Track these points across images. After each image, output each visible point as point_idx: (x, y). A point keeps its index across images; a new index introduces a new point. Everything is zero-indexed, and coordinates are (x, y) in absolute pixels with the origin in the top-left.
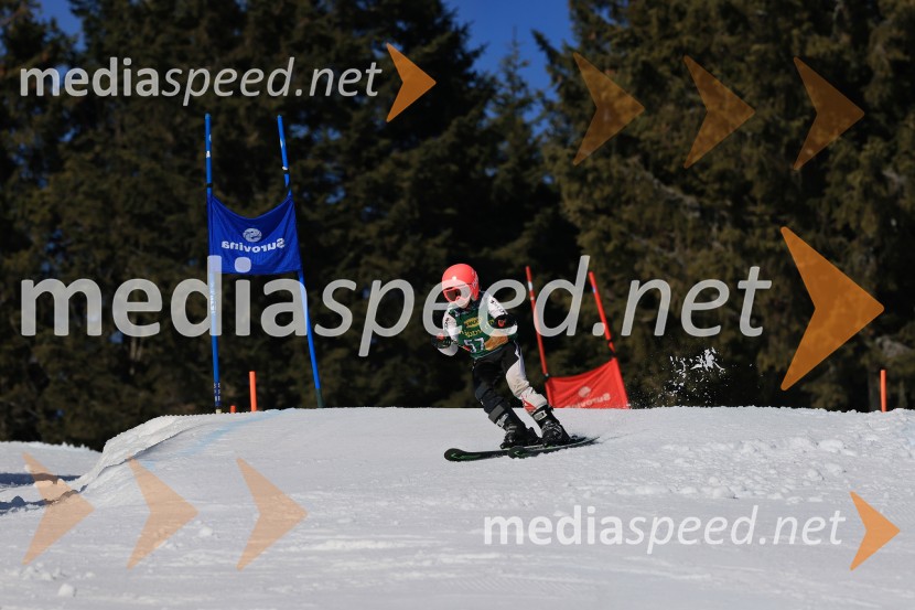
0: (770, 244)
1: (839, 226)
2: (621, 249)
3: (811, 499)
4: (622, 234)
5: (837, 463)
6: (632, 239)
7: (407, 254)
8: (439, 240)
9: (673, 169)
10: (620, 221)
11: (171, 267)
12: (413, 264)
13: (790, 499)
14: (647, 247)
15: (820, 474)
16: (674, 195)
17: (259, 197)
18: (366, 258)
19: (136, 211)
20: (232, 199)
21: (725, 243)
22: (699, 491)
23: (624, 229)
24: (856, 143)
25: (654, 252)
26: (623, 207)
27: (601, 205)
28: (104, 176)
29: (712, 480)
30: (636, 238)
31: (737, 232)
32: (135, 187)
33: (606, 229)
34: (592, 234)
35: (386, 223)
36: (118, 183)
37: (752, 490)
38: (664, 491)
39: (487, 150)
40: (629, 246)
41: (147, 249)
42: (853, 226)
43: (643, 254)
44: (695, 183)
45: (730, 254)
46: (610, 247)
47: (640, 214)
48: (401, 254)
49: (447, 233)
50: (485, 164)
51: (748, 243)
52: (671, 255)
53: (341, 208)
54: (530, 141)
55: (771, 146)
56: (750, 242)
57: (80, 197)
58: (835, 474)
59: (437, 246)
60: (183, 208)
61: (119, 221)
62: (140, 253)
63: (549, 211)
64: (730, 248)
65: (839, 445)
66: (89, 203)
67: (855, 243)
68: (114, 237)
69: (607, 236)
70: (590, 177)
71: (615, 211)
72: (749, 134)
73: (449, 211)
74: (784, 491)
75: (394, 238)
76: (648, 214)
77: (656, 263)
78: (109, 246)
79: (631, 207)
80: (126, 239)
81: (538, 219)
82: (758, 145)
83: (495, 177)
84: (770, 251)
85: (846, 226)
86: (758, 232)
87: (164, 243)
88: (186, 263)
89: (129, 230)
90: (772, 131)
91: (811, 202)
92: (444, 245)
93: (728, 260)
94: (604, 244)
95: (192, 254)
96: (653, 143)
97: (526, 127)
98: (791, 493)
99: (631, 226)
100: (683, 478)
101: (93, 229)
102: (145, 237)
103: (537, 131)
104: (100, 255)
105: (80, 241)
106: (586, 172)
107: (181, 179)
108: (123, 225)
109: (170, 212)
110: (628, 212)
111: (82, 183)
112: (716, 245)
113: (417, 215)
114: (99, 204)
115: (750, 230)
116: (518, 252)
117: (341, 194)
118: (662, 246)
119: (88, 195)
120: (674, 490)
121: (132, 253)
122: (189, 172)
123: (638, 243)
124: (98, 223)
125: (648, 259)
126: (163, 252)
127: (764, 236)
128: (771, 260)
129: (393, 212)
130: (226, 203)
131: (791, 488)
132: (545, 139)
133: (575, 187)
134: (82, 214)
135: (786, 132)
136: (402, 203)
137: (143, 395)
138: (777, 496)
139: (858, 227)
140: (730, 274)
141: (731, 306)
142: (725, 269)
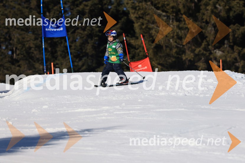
1: (204, 20)
2: (147, 27)
3: (207, 95)
4: (147, 23)
5: (212, 85)
7: (88, 30)
9: (160, 5)
10: (146, 20)
11: (24, 34)
12: (90, 32)
13: (201, 95)
14: (153, 27)
15: (208, 88)
16: (160, 13)
18: (77, 31)
22: (176, 93)
25: (155, 28)
26: (147, 16)
27: (141, 16)
28: (6, 10)
29: (179, 91)
30: (150, 24)
31: (178, 23)
32: (14, 12)
33: (142, 22)
34: (139, 24)
35: (82, 21)
36: (10, 12)
37: (191, 93)
38: (167, 94)
39: (108, 1)
40: (149, 27)
41: (18, 29)
42: (208, 20)
43: (152, 29)
44: (165, 9)
46: (144, 27)
47: (151, 18)
48: (86, 30)
50: (108, 5)
51: (181, 26)
53: (70, 17)
58: (212, 88)
62: (16, 30)
63: (126, 17)
64: (175, 27)
65: (212, 80)
67: (209, 25)
69: (143, 24)
71: (144, 17)
74: (199, 93)
76: (153, 18)
77: (156, 31)
79: (149, 16)
81: (123, 20)
83: (111, 8)
85: (206, 20)
86: (183, 23)
87: (23, 27)
88: (28, 33)
91: (197, 14)
93: (175, 30)
94: (142, 26)
95: (30, 30)
98: (201, 94)
99: (148, 21)
100: (172, 90)
104: (6, 31)
106: (136, 7)
107: (27, 10)
110: (148, 18)
112: (172, 26)
115: (181, 22)
116: (117, 28)
117: (70, 14)
118: (157, 26)
120: (170, 94)
121: (14, 30)
123: (151, 26)
125: (154, 30)
126: (23, 30)
127: (185, 24)
131: (201, 92)
133: (133, 11)
137: (18, 68)
138: (197, 95)
139: (210, 21)
140: (175, 34)
141: (176, 42)
142: (174, 32)
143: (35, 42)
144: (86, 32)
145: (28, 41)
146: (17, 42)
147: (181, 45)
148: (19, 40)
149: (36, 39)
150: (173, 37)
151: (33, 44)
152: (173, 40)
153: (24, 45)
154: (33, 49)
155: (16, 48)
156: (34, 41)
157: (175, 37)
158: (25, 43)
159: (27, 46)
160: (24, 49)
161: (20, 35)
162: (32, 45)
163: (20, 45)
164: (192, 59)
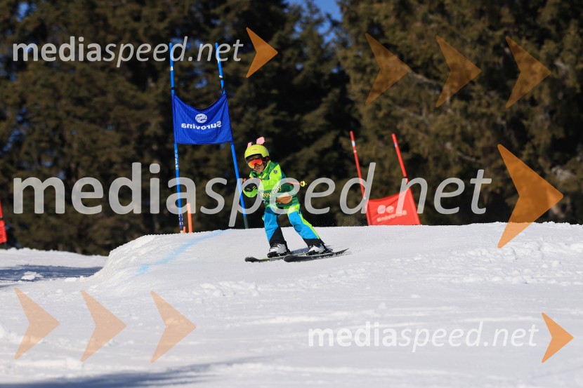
0: (484, 110)
1: (527, 98)
2: (388, 115)
4: (389, 105)
6: (395, 109)
7: (248, 120)
8: (268, 110)
9: (419, 63)
10: (388, 97)
11: (97, 130)
12: (252, 126)
14: (405, 114)
16: (421, 80)
17: (152, 85)
19: (74, 96)
20: (135, 87)
21: (454, 110)
23: (389, 102)
24: (537, 45)
25: (409, 116)
26: (389, 88)
28: (53, 74)
30: (398, 108)
31: (463, 103)
32: (73, 80)
33: (378, 102)
34: (369, 106)
35: (234, 100)
36: (62, 79)
39: (296, 52)
40: (393, 113)
41: (81, 119)
42: (536, 97)
43: (402, 118)
44: (434, 72)
45: (458, 116)
46: (381, 114)
47: (400, 93)
48: (244, 120)
49: (273, 106)
50: (296, 61)
52: (421, 118)
53: (204, 91)
54: (323, 46)
55: (483, 48)
56: (471, 109)
57: (38, 87)
59: (266, 114)
60: (104, 93)
61: (63, 102)
62: (77, 122)
63: (337, 91)
64: (458, 113)
66: (44, 91)
67: (538, 109)
68: (61, 113)
69: (378, 107)
70: (368, 70)
71: (384, 91)
72: (469, 40)
73: (274, 92)
75: (240, 109)
76: (405, 93)
77: (410, 123)
78: (57, 118)
79: (394, 88)
80: (68, 113)
81: (331, 96)
82: (475, 47)
83: (302, 69)
84: (483, 115)
85: (532, 98)
86: (476, 102)
87: (92, 115)
88: (106, 127)
89: (70, 107)
90: (484, 38)
91: (509, 83)
92: (272, 114)
93: (458, 121)
94: (377, 112)
95: (110, 122)
96: (408, 47)
97: (320, 37)
99: (394, 100)
101: (47, 107)
102: (80, 111)
103: (327, 39)
104: (52, 123)
105: (39, 115)
106: (366, 66)
107: (103, 75)
108: (66, 105)
109: (96, 95)
110: (392, 91)
111: (39, 78)
112: (450, 111)
113: (253, 95)
114: (50, 91)
115: (471, 102)
116: (318, 117)
117: (205, 82)
118: (415, 112)
119: (43, 86)
121: (72, 122)
122: (107, 70)
123: (400, 111)
124: (51, 104)
125: (406, 121)
126: (92, 121)
127: (479, 105)
128: (485, 120)
129: (239, 93)
130: (132, 89)
132: (333, 45)
133: (359, 76)
134: (39, 98)
135: (492, 38)
136: (244, 87)
139: (540, 98)
140: (458, 130)
141: (459, 149)
142: (455, 126)
143: (122, 150)
144: (242, 127)
145: (105, 148)
146: (79, 151)
147: (472, 157)
148: (83, 145)
149: (124, 142)
150: (452, 138)
151: (118, 154)
152: (453, 145)
153: (95, 157)
154: (116, 166)
155: (78, 164)
156: (120, 147)
157: (458, 138)
158: (99, 153)
159: (103, 159)
160: (96, 165)
161: (87, 133)
162: (115, 158)
163: (85, 158)
164: (498, 191)
